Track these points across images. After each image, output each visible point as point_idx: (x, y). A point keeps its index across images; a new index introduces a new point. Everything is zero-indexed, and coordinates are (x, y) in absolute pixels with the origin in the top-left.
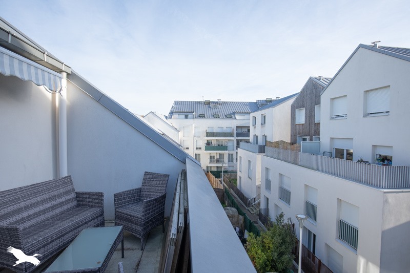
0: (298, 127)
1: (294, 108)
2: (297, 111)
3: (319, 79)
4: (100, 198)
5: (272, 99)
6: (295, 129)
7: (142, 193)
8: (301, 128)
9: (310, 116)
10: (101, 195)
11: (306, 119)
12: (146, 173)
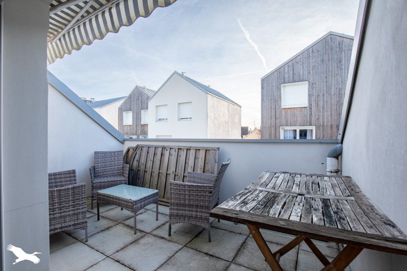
0: (126, 128)
1: (121, 110)
2: (124, 113)
3: (144, 88)
4: (72, 175)
5: (87, 99)
6: (123, 130)
7: (96, 170)
8: (129, 128)
9: (137, 118)
10: (74, 172)
11: (133, 121)
12: (96, 153)
